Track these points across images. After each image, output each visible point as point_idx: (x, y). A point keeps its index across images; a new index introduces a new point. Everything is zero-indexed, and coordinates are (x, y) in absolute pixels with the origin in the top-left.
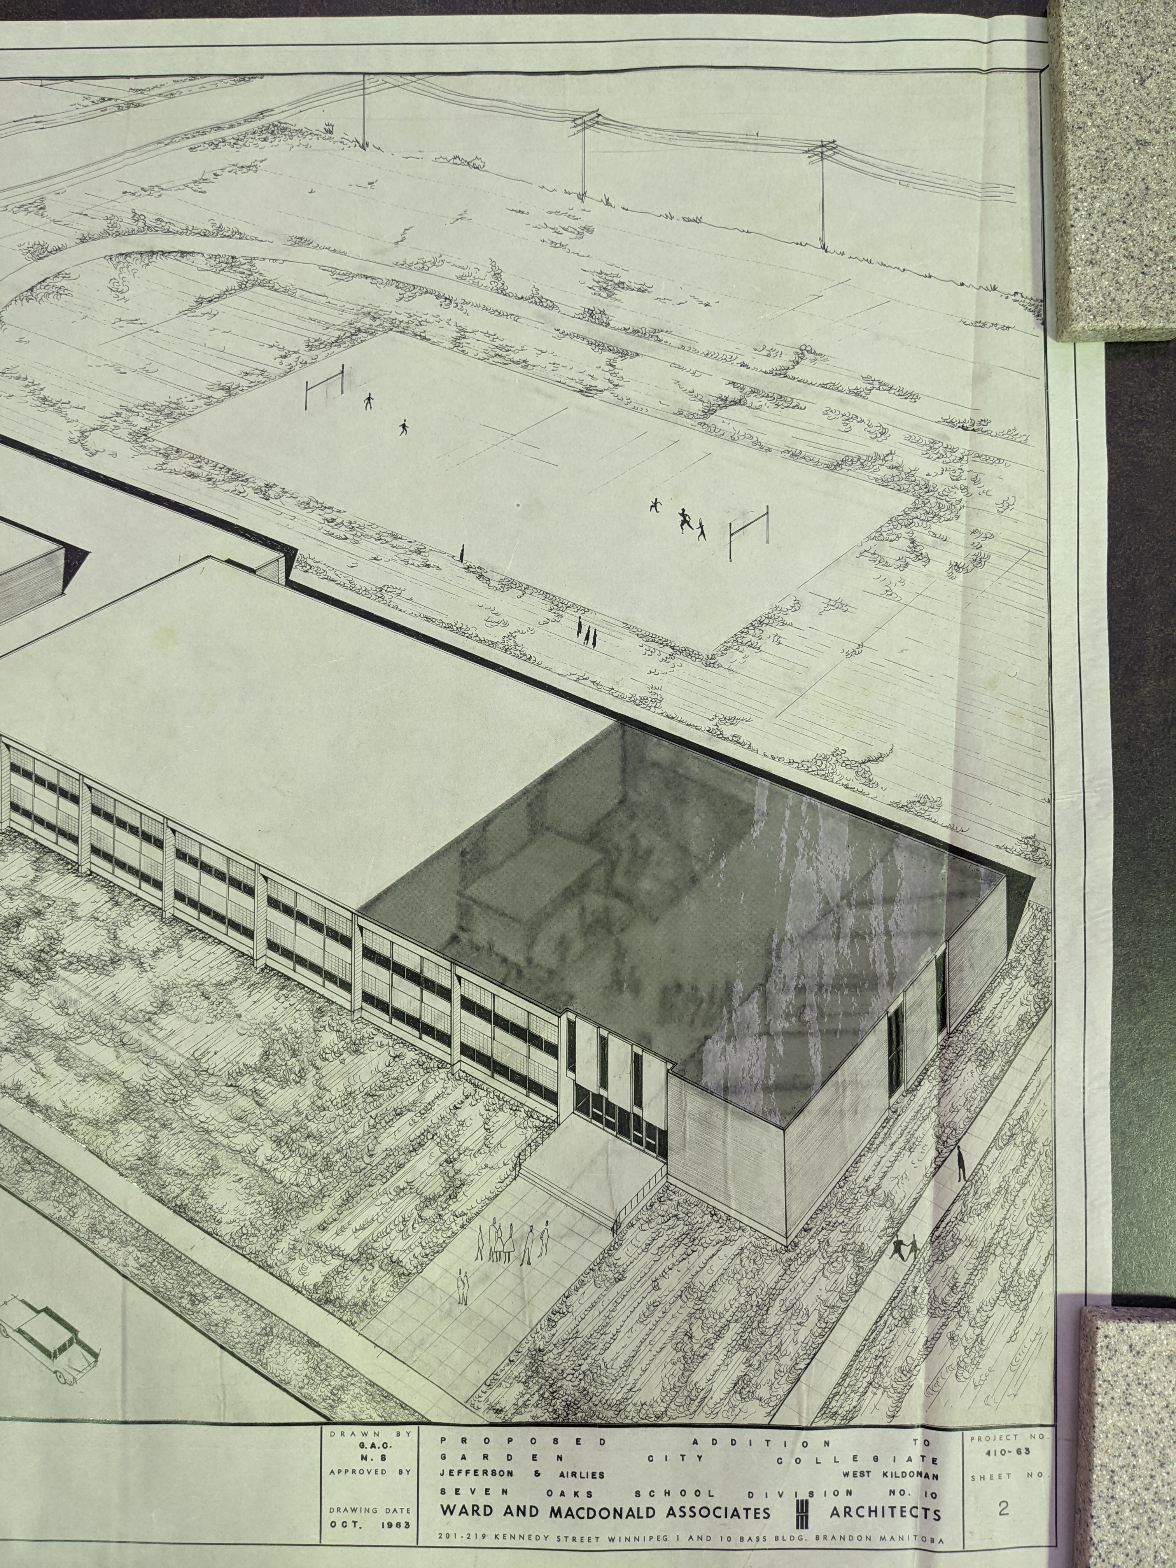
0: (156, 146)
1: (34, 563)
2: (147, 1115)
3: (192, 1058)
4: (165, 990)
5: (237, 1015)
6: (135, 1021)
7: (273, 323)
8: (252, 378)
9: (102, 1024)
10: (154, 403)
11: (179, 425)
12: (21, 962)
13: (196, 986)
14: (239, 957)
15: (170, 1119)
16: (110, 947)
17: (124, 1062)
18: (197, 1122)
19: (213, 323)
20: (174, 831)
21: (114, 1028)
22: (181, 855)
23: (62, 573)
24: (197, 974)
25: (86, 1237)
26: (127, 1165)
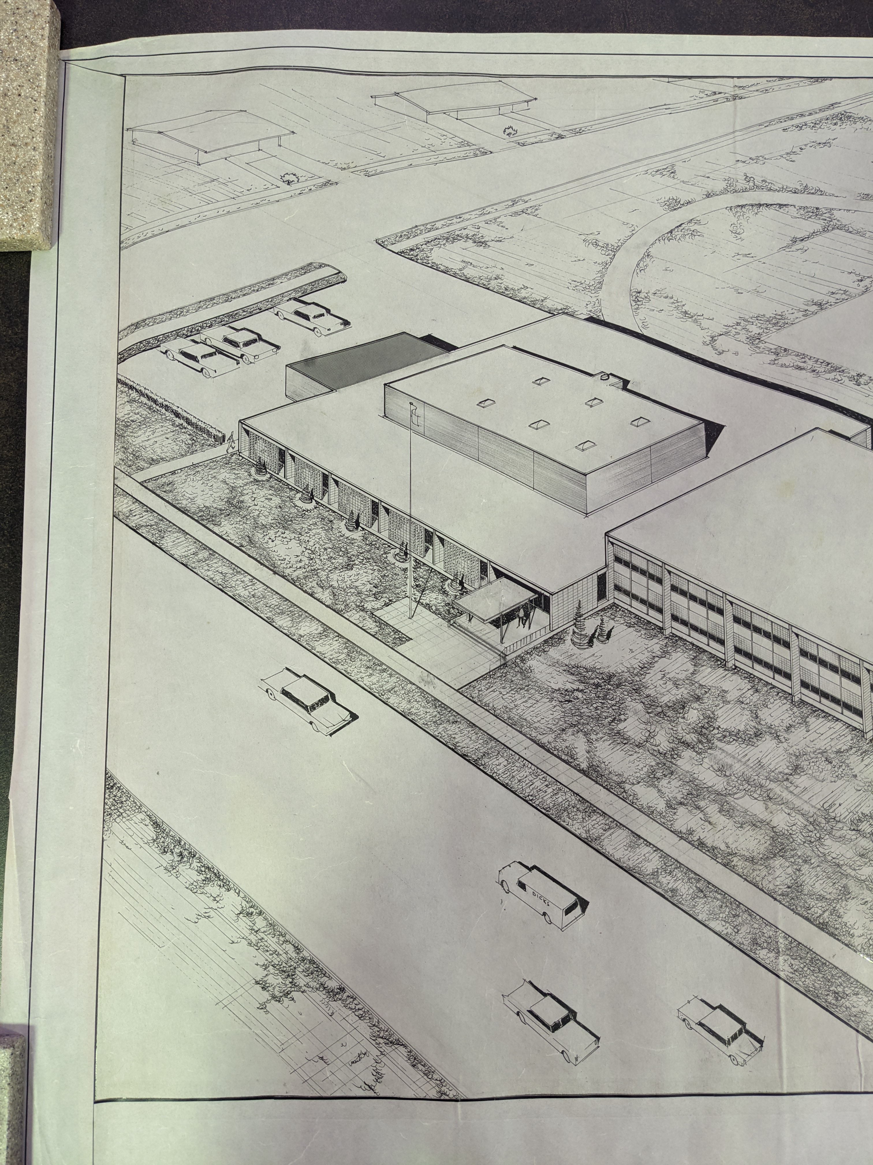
0: (758, 127)
1: (681, 434)
2: (792, 853)
3: (822, 809)
4: (797, 757)
5: (853, 776)
6: (776, 780)
7: (850, 256)
8: (838, 296)
9: (752, 783)
10: (764, 315)
11: (784, 331)
12: (688, 736)
13: (821, 753)
14: (853, 730)
15: (809, 856)
16: (753, 724)
17: (771, 813)
18: (830, 858)
19: (805, 256)
20: (797, 635)
21: (761, 786)
22: (804, 653)
23: (704, 441)
24: (821, 744)
25: (749, 949)
26: (780, 892)
